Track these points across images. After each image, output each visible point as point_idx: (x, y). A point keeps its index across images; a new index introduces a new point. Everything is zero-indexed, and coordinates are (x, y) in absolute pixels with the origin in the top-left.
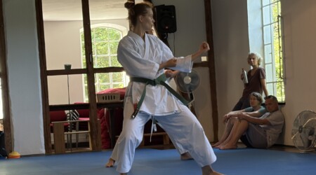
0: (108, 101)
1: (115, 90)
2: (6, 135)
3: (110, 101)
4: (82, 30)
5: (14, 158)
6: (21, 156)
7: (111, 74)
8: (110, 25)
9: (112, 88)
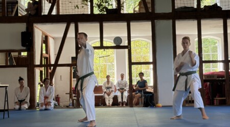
0: (210, 79)
1: (214, 73)
2: (155, 94)
3: (211, 79)
4: (197, 39)
5: (159, 107)
6: (162, 106)
7: (211, 64)
8: (212, 37)
9: (212, 71)
